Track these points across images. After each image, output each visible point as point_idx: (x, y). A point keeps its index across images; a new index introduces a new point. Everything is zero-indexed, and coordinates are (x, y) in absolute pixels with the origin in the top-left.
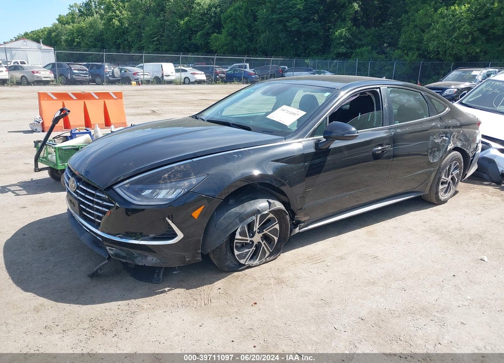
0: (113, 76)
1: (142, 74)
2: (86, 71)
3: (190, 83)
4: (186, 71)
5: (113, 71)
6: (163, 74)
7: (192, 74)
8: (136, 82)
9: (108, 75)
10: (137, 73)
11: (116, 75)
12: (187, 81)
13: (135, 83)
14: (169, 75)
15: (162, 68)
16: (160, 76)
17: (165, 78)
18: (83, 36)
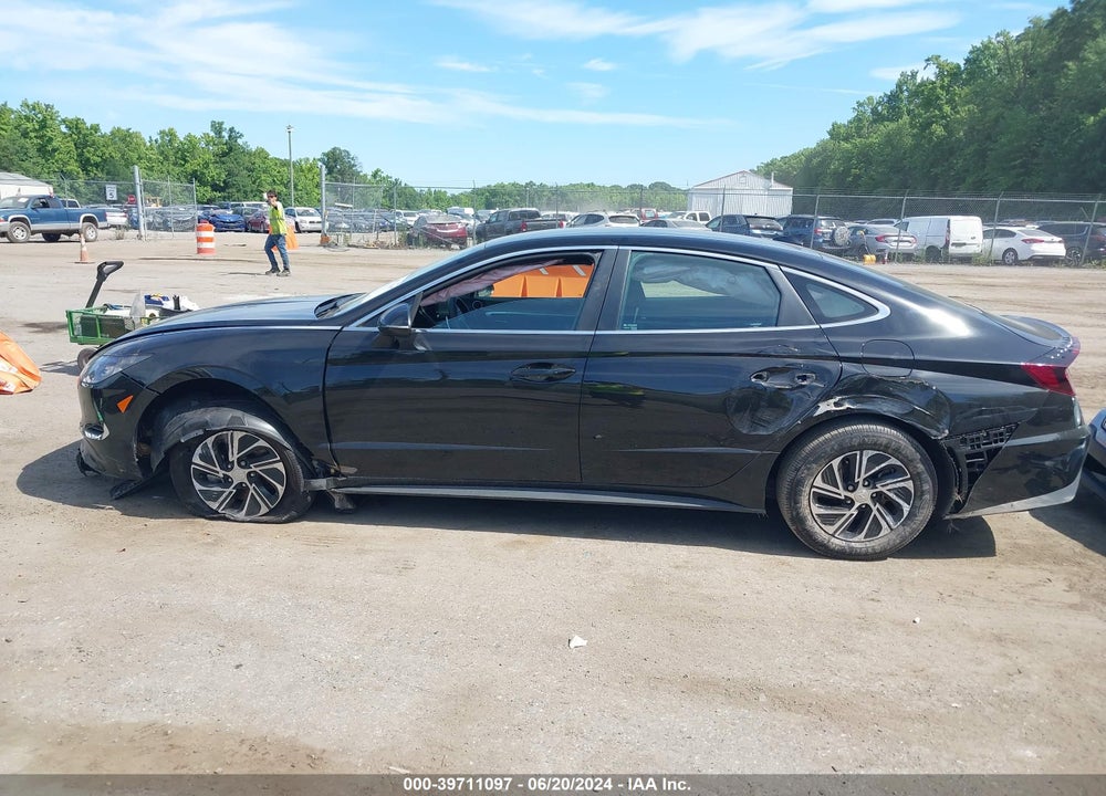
0: (832, 241)
1: (896, 238)
2: (778, 230)
3: (1018, 263)
4: (1012, 234)
5: (834, 231)
6: (947, 242)
7: (1024, 241)
8: (877, 256)
9: (821, 240)
10: (884, 237)
11: (838, 240)
12: (1010, 257)
13: (874, 257)
14: (965, 244)
15: (949, 226)
16: (940, 244)
17: (952, 250)
18: (869, 162)
